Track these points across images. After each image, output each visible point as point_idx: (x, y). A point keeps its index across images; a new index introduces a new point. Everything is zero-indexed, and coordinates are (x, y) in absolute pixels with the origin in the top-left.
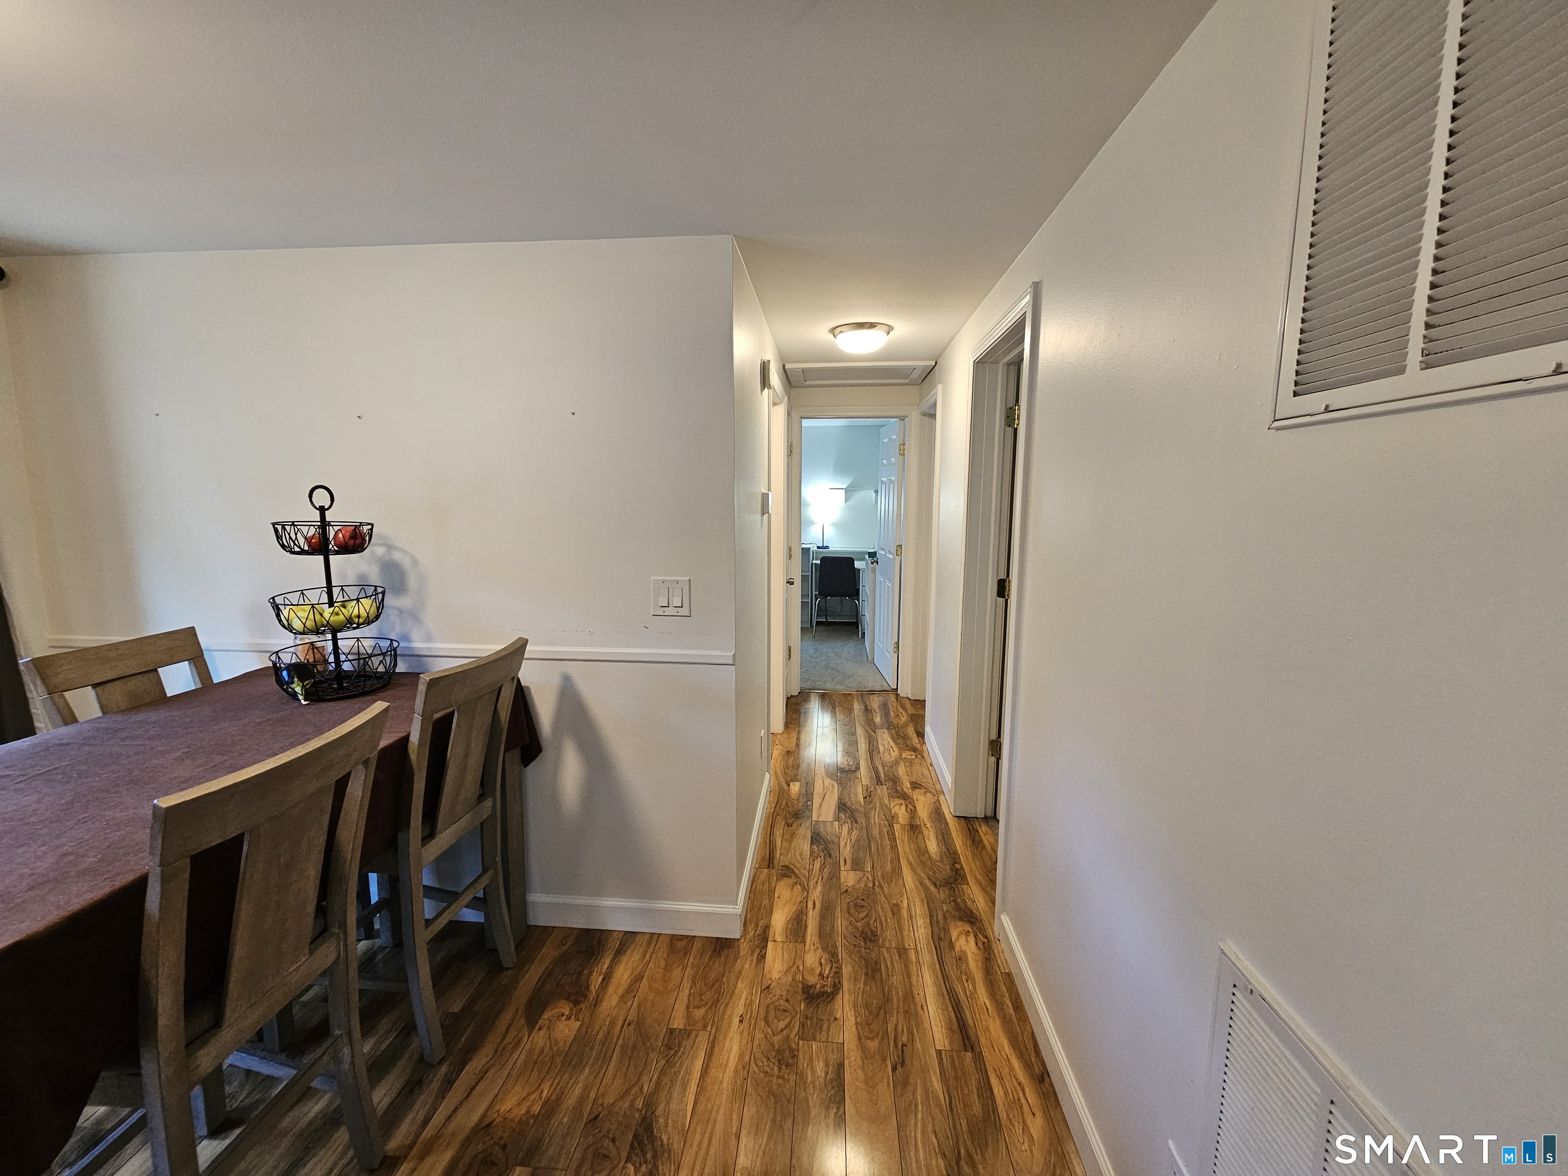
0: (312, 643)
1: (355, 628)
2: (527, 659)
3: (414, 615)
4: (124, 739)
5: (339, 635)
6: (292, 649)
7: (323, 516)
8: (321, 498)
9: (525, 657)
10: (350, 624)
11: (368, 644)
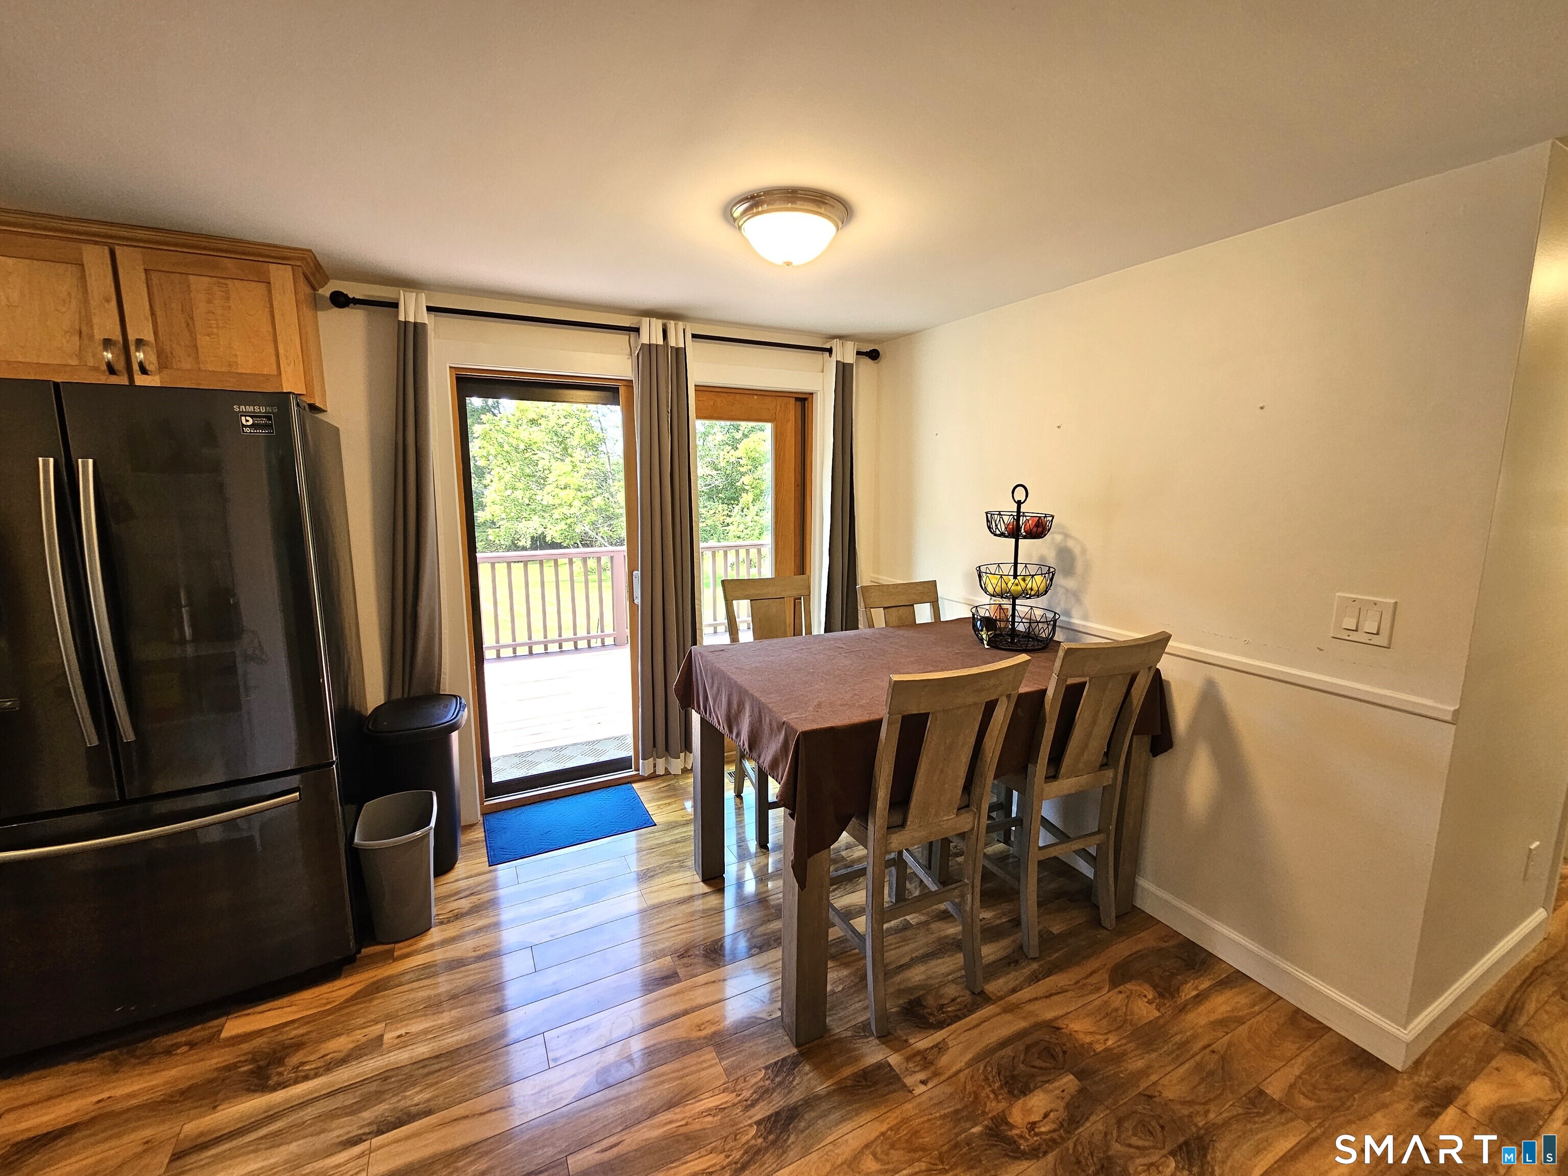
0: (1000, 605)
1: (1027, 598)
2: (1167, 653)
3: (1076, 595)
4: (891, 643)
5: (1018, 602)
6: (987, 607)
7: (1019, 508)
8: (1020, 494)
9: (1166, 651)
10: (1026, 594)
11: (1038, 613)
